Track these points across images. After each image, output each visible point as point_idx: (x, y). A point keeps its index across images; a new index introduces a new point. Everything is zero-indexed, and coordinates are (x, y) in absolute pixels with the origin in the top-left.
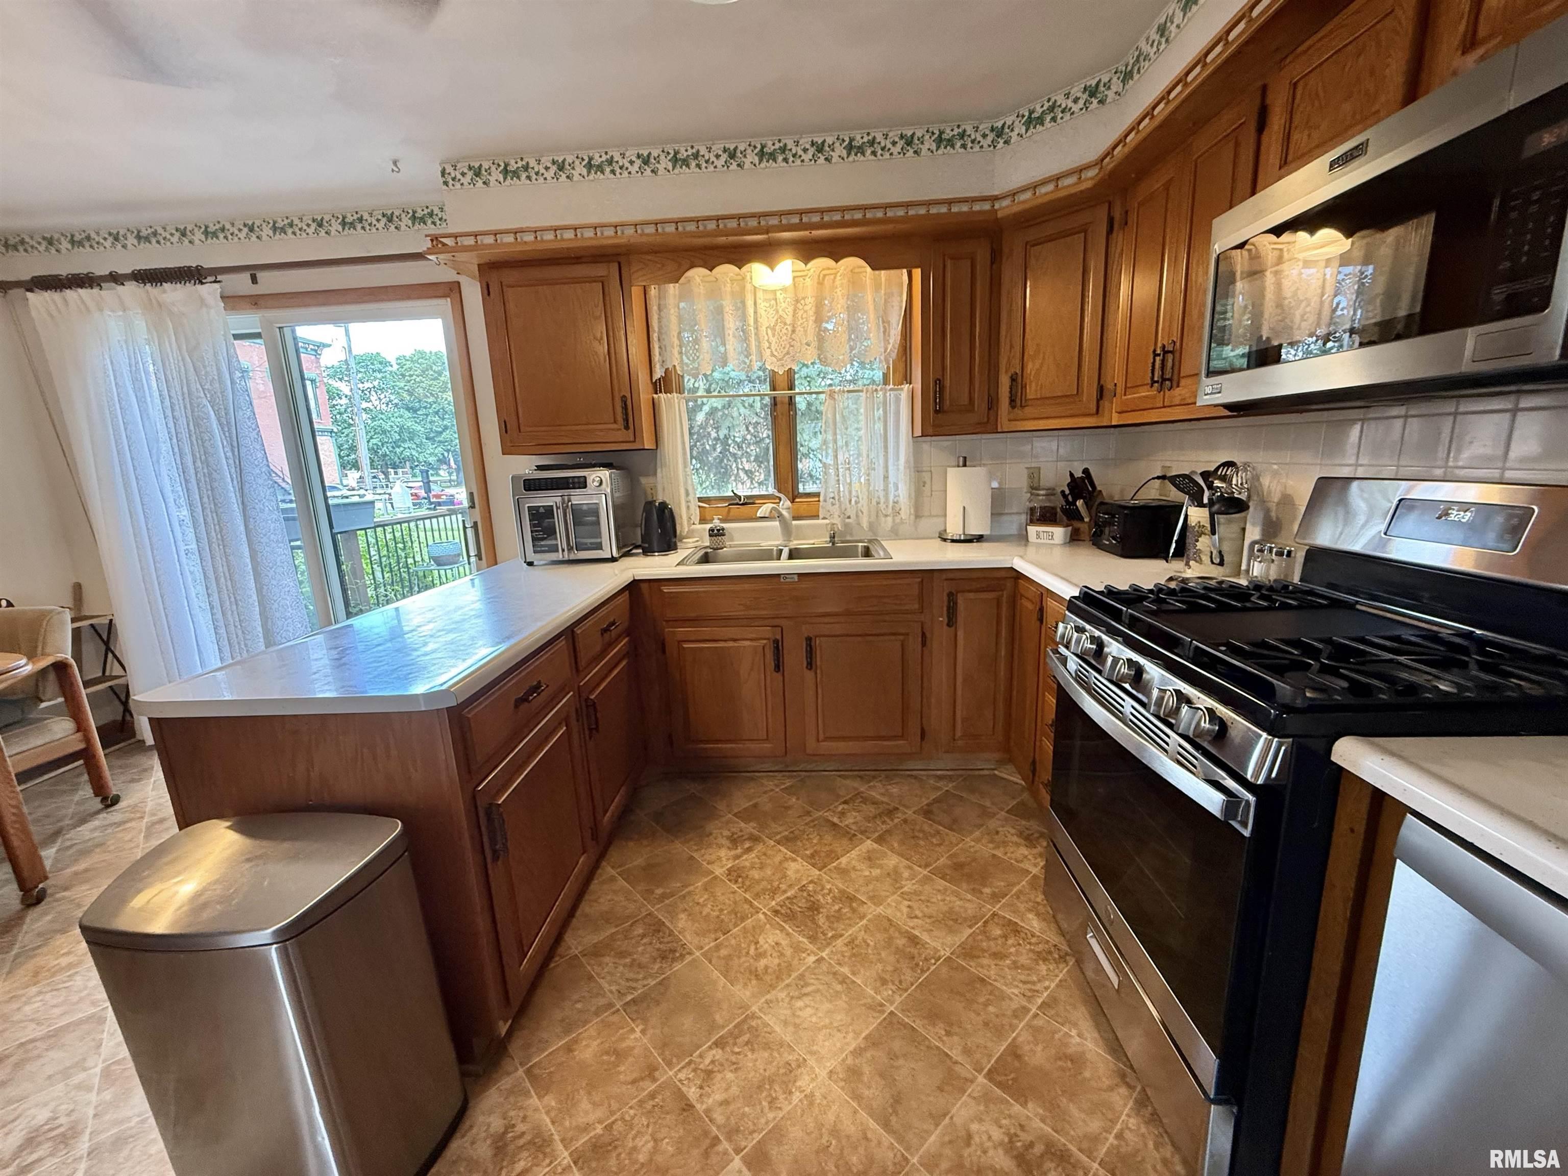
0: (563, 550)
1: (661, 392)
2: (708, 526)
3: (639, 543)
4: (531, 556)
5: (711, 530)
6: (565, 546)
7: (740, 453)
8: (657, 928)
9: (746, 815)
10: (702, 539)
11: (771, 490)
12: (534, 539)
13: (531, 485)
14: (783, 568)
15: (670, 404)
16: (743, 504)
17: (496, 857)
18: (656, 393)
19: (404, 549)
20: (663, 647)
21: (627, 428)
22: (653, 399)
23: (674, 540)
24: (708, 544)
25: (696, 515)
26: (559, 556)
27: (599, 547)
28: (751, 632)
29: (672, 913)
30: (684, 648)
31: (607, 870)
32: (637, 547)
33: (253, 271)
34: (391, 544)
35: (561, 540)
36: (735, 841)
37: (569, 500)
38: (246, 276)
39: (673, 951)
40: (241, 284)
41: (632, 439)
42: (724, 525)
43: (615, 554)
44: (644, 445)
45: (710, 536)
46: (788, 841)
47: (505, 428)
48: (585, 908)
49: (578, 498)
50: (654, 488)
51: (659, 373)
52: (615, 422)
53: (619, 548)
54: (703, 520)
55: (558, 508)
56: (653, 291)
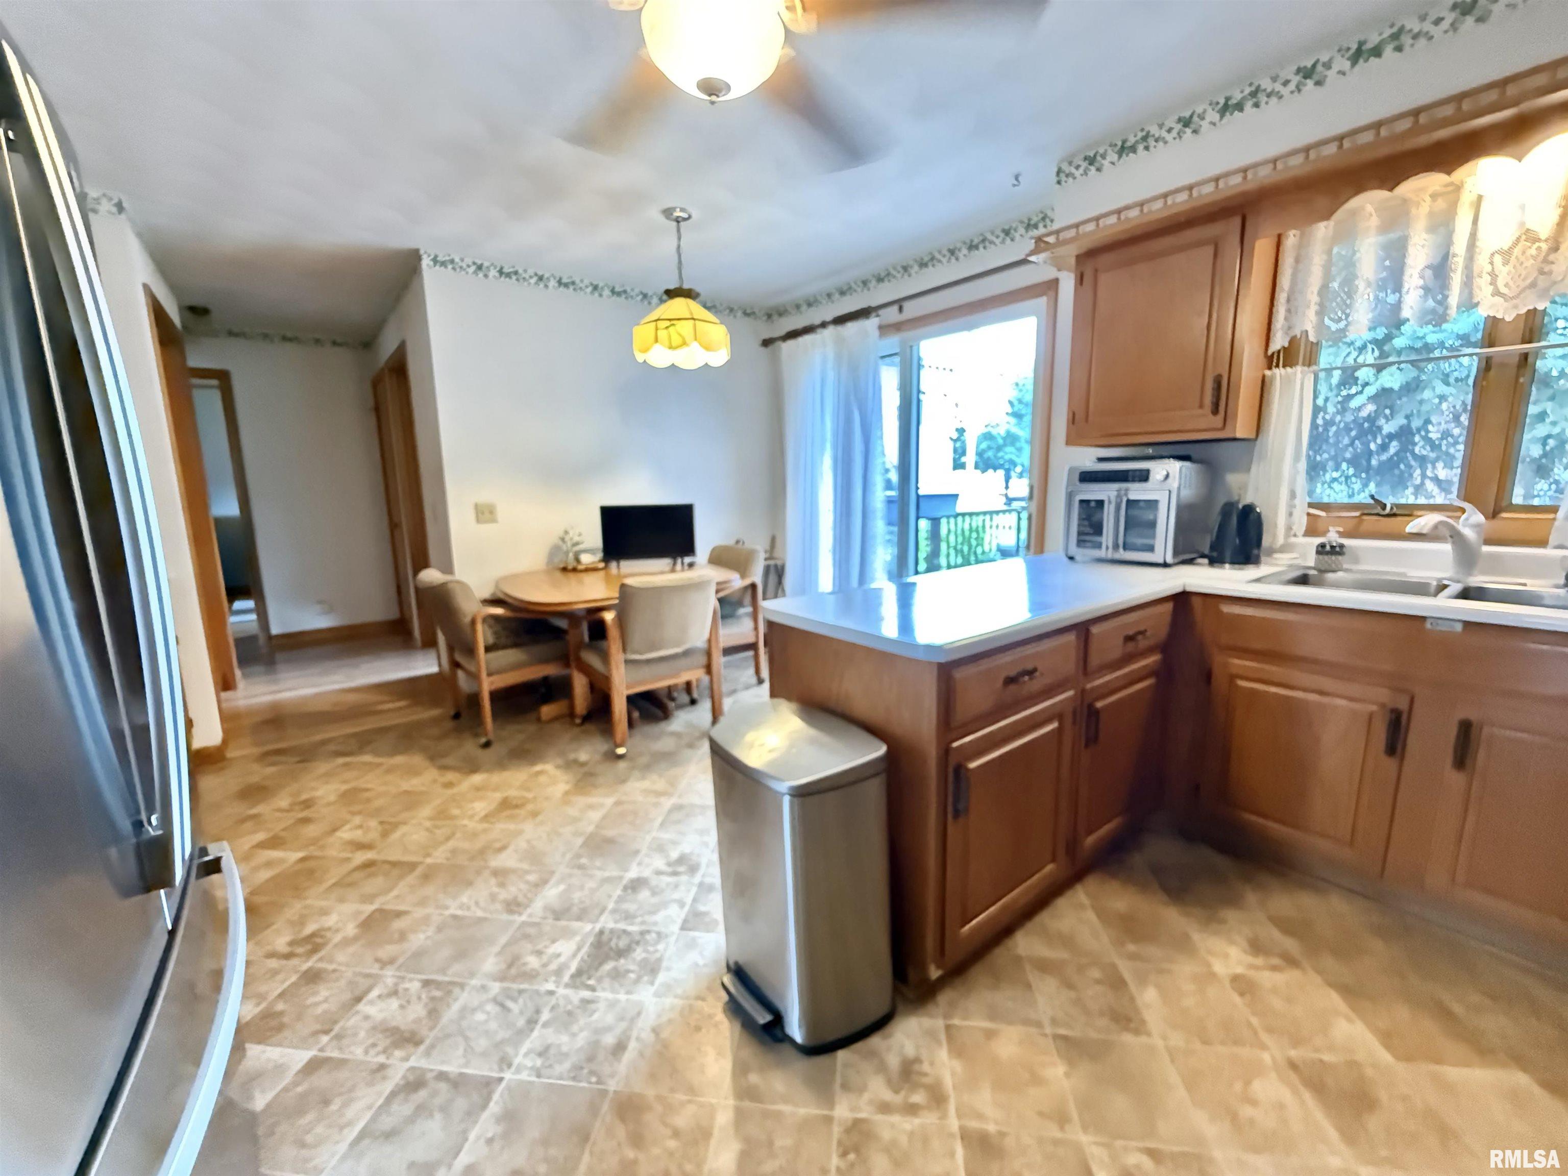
0: (1107, 548)
1: (1277, 366)
2: (1318, 541)
3: (1207, 552)
4: (1073, 549)
5: (1323, 546)
6: (1110, 545)
7: (1433, 455)
8: (1117, 983)
9: (1286, 926)
10: (1304, 556)
11: (1453, 498)
12: (1080, 533)
13: (1088, 477)
14: (1439, 608)
15: (1288, 382)
16: (1388, 515)
17: (957, 814)
18: (1270, 368)
19: (976, 539)
20: (1208, 676)
21: (1215, 411)
22: (1264, 377)
23: (1255, 552)
24: (1312, 564)
25: (1301, 522)
26: (1102, 553)
27: (1151, 549)
28: (1355, 689)
29: (1143, 981)
30: (1237, 686)
31: (1080, 894)
32: (1203, 556)
33: (899, 303)
34: (967, 533)
35: (1107, 537)
36: (1256, 947)
37: (1126, 495)
38: (895, 308)
39: (1129, 1020)
40: (891, 315)
41: (1220, 425)
42: (1346, 542)
43: (1169, 559)
44: (1235, 431)
45: (1318, 552)
46: (1348, 991)
47: (1073, 420)
48: (1044, 918)
49: (1137, 491)
50: (1244, 487)
51: (1279, 342)
52: (1201, 406)
53: (1176, 553)
54: (1311, 531)
55: (1110, 502)
56: (1291, 239)
